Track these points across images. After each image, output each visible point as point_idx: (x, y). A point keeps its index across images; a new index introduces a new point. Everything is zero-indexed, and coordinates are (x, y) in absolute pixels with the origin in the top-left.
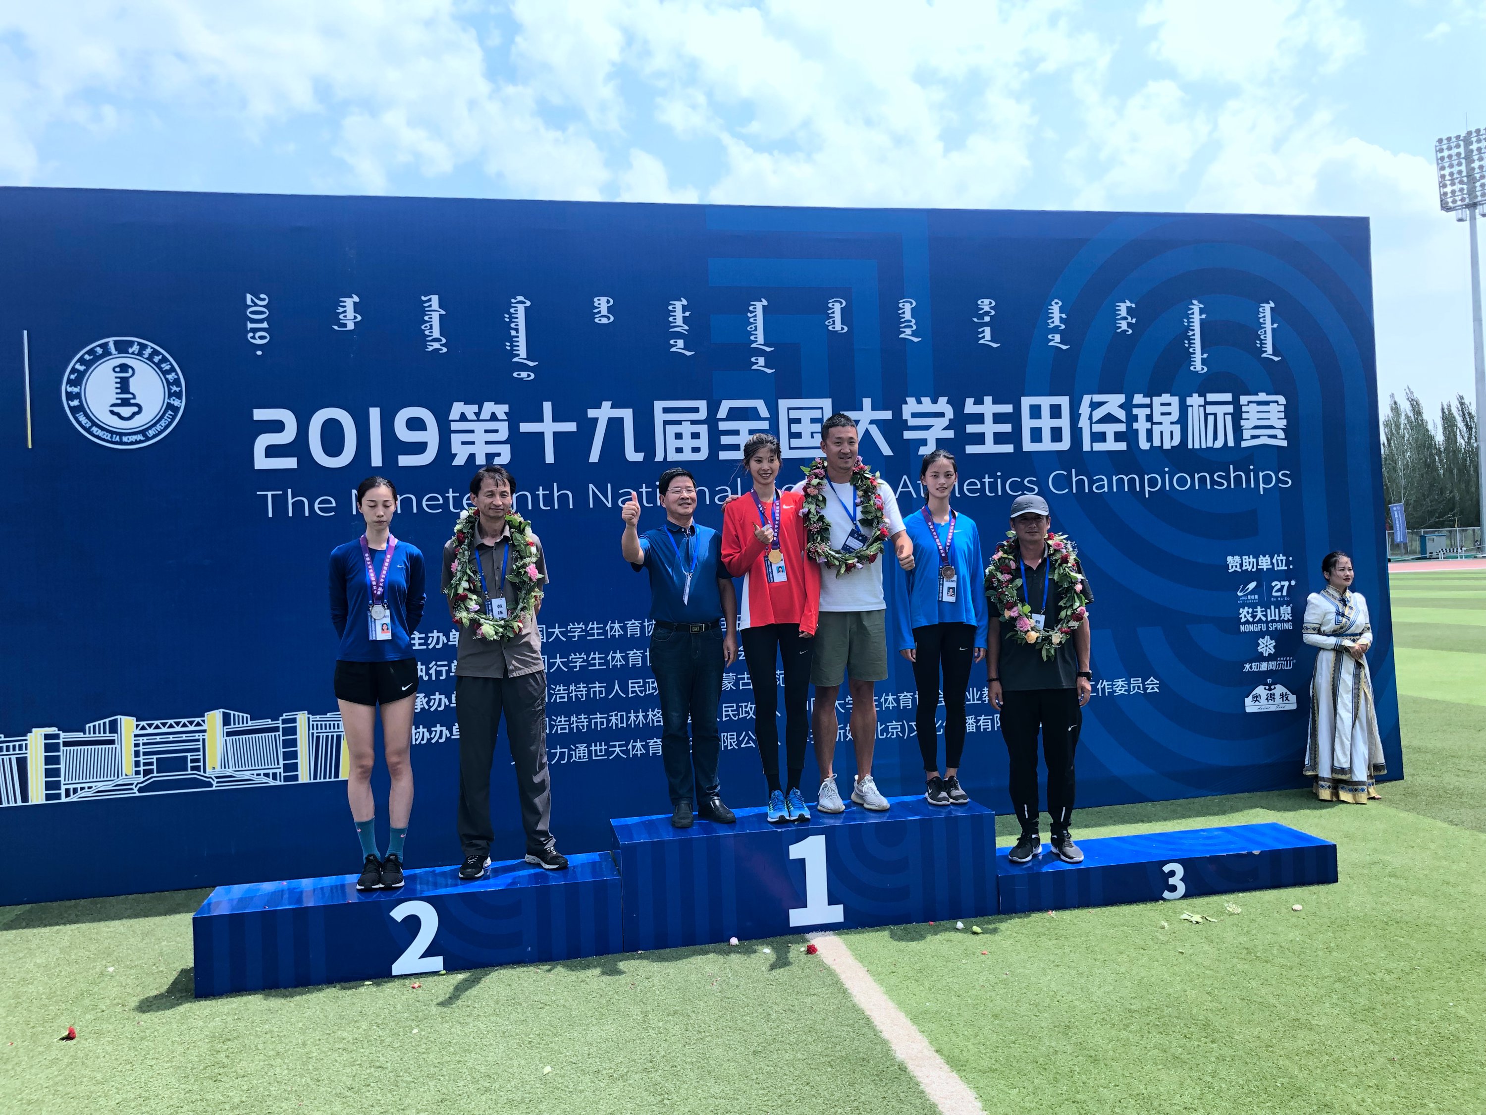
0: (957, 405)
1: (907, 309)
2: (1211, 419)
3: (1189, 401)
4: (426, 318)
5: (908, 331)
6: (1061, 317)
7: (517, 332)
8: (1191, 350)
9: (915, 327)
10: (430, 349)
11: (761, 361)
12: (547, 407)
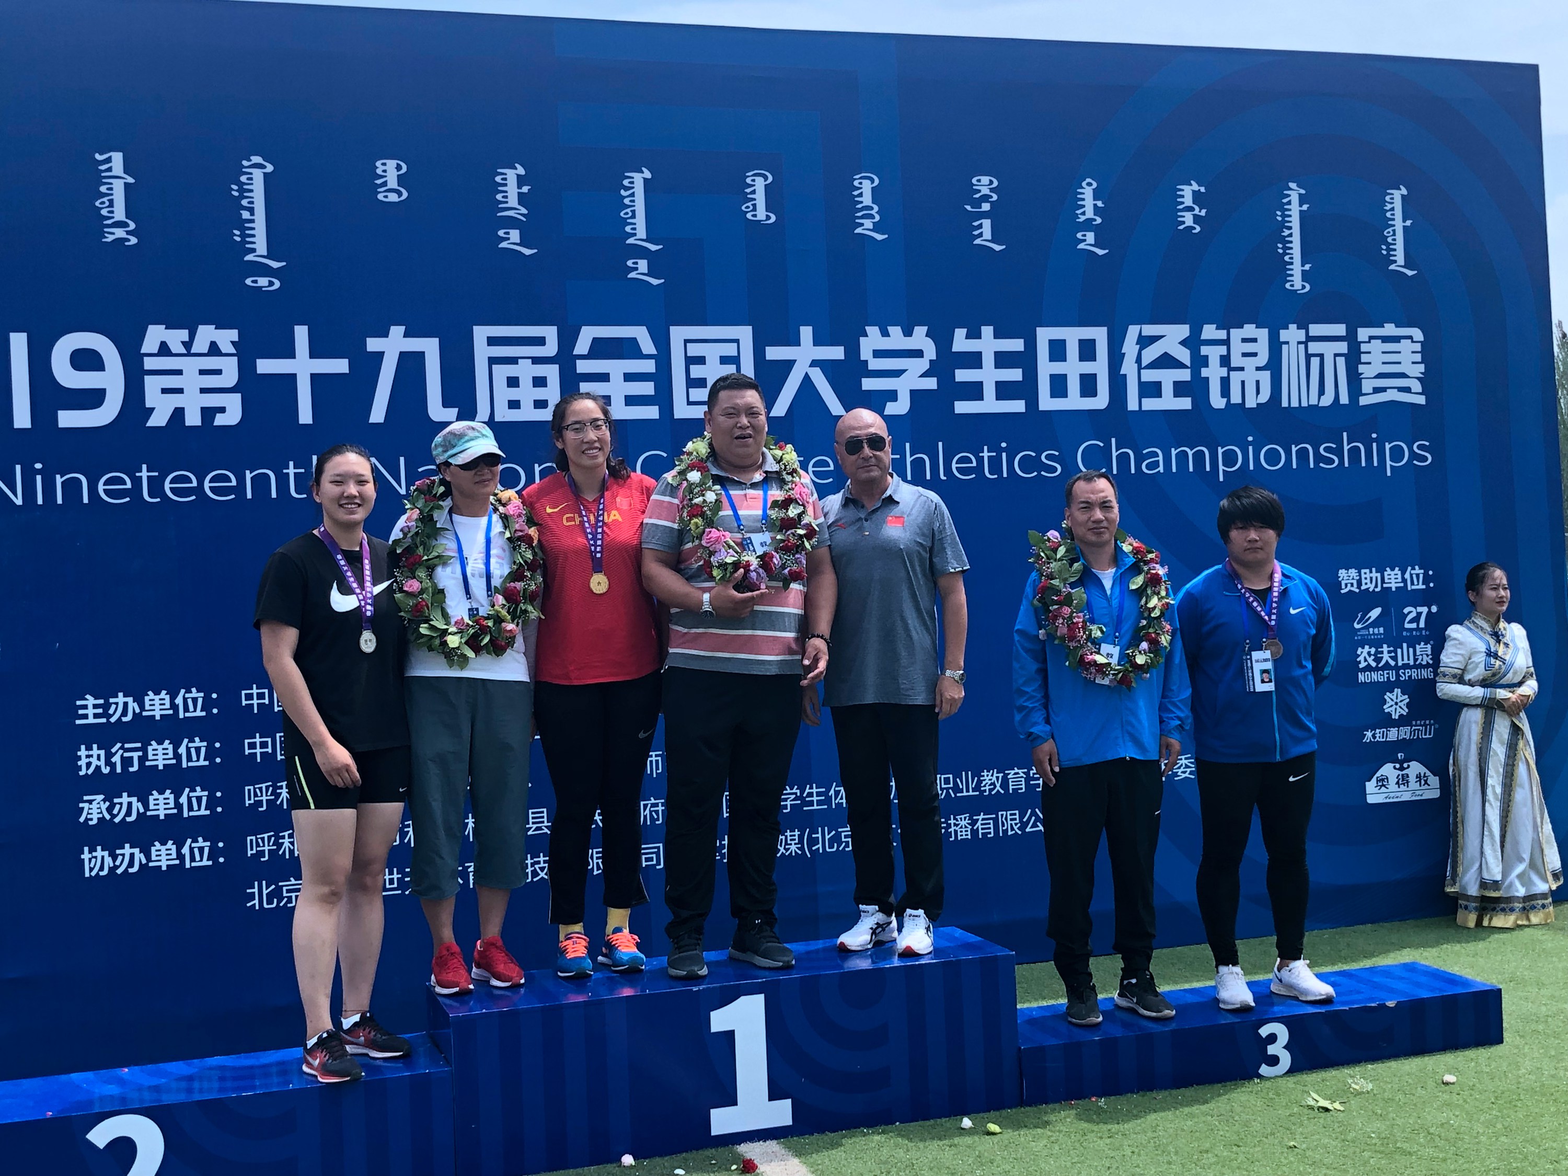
0: (943, 340)
1: (865, 189)
2: (1315, 362)
3: (1284, 335)
4: (103, 189)
5: (868, 223)
6: (1095, 205)
7: (252, 214)
8: (1287, 258)
9: (877, 218)
10: (110, 238)
11: (643, 265)
12: (301, 333)
